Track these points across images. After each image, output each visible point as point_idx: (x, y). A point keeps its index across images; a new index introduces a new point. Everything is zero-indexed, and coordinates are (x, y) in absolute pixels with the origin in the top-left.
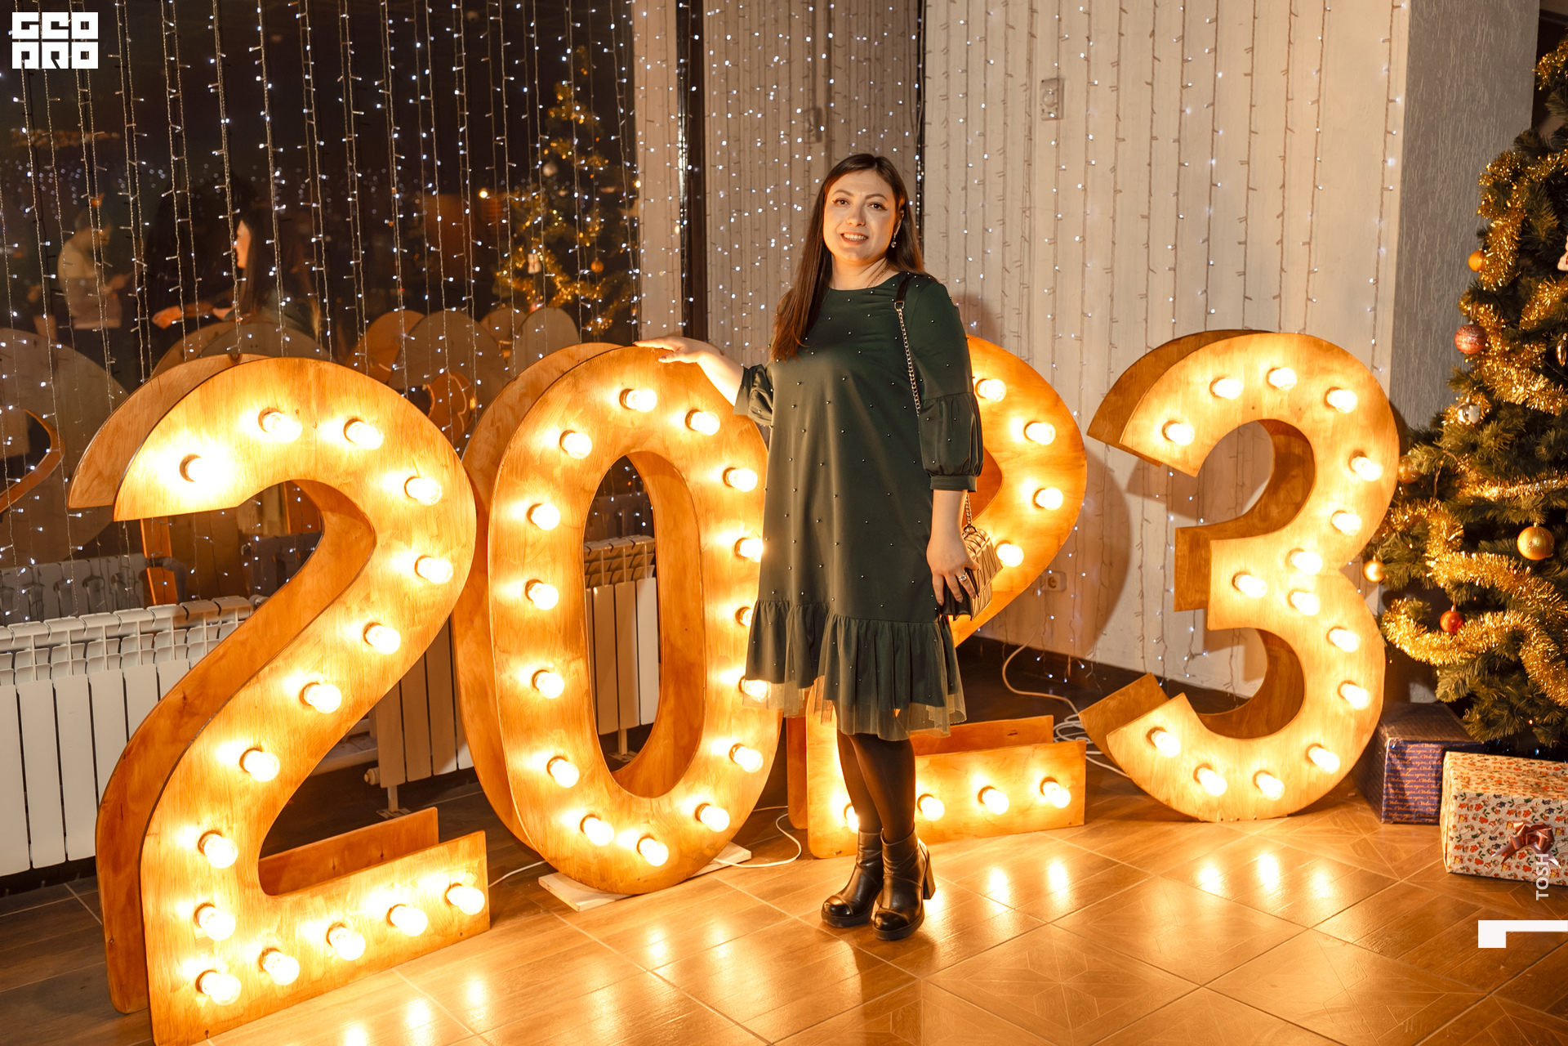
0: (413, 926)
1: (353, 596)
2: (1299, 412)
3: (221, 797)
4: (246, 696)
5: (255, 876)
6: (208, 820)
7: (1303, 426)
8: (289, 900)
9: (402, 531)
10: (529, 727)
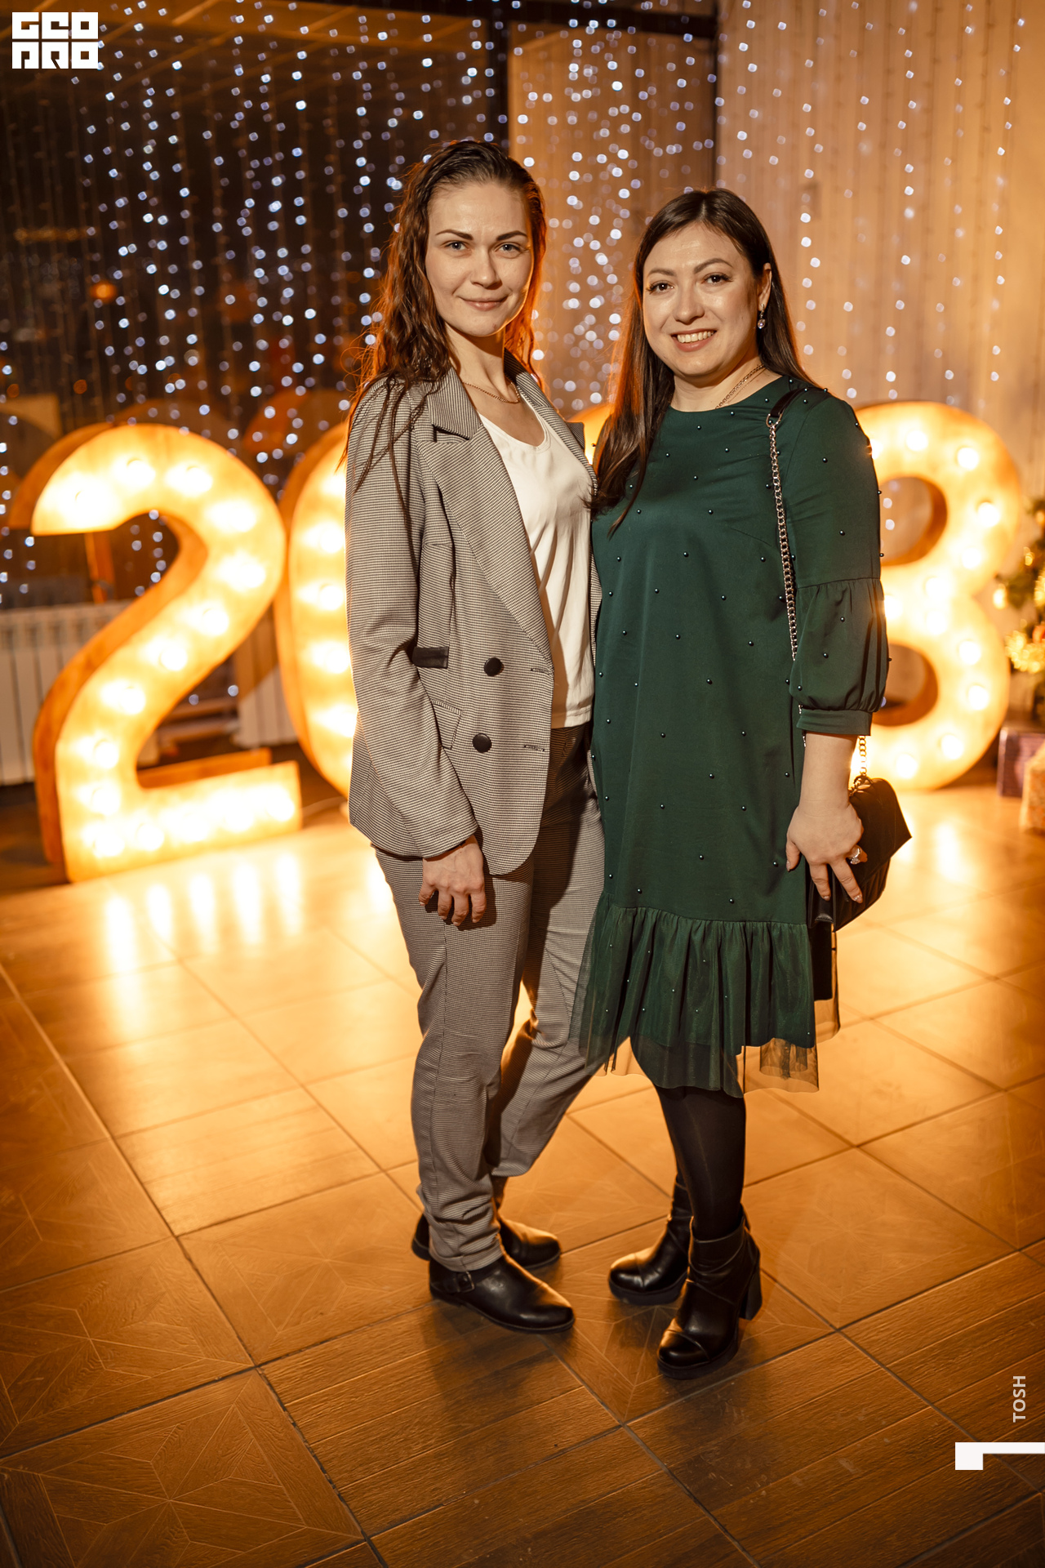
0: (241, 824)
1: (195, 590)
2: (934, 468)
3: (108, 720)
4: (122, 655)
5: (131, 773)
6: (99, 733)
7: (939, 479)
8: (156, 794)
9: (229, 547)
10: (323, 692)
